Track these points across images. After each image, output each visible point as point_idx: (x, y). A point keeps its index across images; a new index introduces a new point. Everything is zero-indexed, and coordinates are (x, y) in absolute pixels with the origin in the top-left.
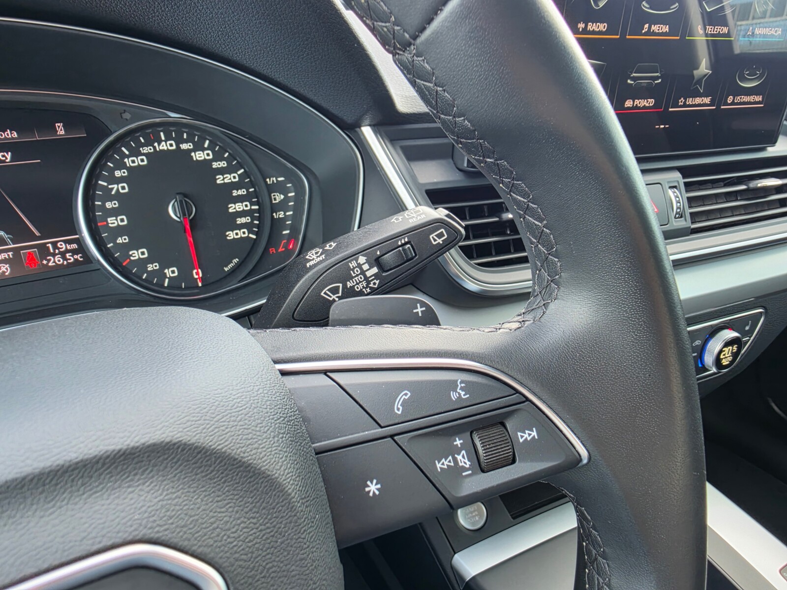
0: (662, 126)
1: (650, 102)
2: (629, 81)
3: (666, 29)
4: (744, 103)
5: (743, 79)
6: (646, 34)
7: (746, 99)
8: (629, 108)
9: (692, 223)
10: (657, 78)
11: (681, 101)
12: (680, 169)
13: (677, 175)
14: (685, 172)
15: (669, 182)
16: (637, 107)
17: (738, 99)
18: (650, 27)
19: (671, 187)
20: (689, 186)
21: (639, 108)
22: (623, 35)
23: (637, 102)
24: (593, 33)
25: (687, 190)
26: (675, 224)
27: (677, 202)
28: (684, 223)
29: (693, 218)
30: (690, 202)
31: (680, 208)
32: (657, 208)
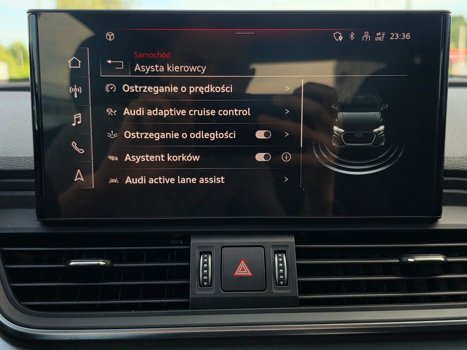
9: (300, 293)
12: (296, 234)
13: (292, 240)
15: (273, 246)
19: (276, 252)
20: (300, 254)
25: (298, 257)
26: (276, 292)
27: (279, 268)
28: (288, 291)
29: (304, 288)
30: (302, 270)
31: (283, 274)
32: (251, 271)
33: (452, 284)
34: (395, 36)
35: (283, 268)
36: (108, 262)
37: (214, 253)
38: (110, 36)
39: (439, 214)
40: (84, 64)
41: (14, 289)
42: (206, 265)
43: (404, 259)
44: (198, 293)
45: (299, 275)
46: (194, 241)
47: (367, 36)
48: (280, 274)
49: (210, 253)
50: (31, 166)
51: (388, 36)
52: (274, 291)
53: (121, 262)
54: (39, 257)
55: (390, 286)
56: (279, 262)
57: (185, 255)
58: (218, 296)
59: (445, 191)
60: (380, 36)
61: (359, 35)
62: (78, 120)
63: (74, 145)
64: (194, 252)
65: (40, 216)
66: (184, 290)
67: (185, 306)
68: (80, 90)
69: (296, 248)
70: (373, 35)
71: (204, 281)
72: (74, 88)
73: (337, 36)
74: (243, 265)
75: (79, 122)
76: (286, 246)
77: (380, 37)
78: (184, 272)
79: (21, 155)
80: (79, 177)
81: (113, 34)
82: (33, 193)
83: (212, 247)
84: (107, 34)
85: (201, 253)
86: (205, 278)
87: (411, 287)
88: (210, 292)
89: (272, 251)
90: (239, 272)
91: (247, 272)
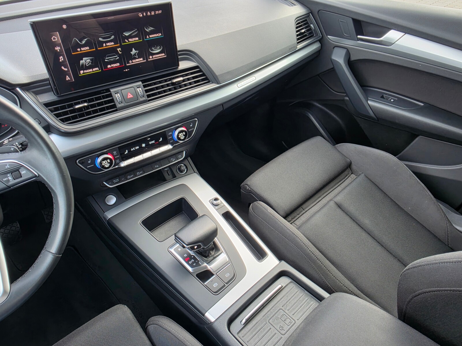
0: (127, 70)
1: (118, 64)
2: (106, 60)
3: (113, 43)
4: (157, 57)
5: (152, 50)
6: (105, 47)
7: (157, 56)
8: (110, 68)
10: (117, 57)
11: (130, 62)
12: (141, 81)
13: (140, 83)
14: (143, 82)
15: (136, 86)
16: (113, 67)
17: (154, 56)
18: (106, 44)
19: (137, 88)
20: (145, 86)
21: (114, 67)
22: (96, 48)
23: (112, 65)
24: (84, 50)
27: (140, 92)
28: (145, 98)
29: (149, 96)
30: (147, 91)
31: (142, 94)
32: (132, 95)
33: (185, 85)
34: (157, 12)
35: (141, 92)
36: (88, 104)
39: (178, 65)
40: (58, 38)
42: (118, 97)
43: (172, 81)
44: (119, 106)
45: (146, 93)
46: (112, 90)
47: (149, 14)
49: (118, 93)
50: (48, 77)
51: (155, 13)
52: (141, 99)
53: (91, 102)
55: (170, 90)
57: (110, 95)
58: (125, 105)
60: (153, 13)
61: (146, 14)
62: (62, 59)
63: (63, 68)
64: (113, 94)
66: (114, 106)
67: (116, 110)
68: (59, 48)
69: (143, 85)
70: (151, 13)
71: (119, 102)
72: (56, 47)
73: (140, 15)
74: (129, 94)
76: (140, 85)
78: (112, 101)
80: (68, 78)
81: (65, 26)
83: (118, 91)
84: (63, 26)
85: (115, 94)
86: (120, 101)
87: (175, 89)
88: (122, 105)
89: (136, 88)
90: (129, 97)
91: (131, 96)
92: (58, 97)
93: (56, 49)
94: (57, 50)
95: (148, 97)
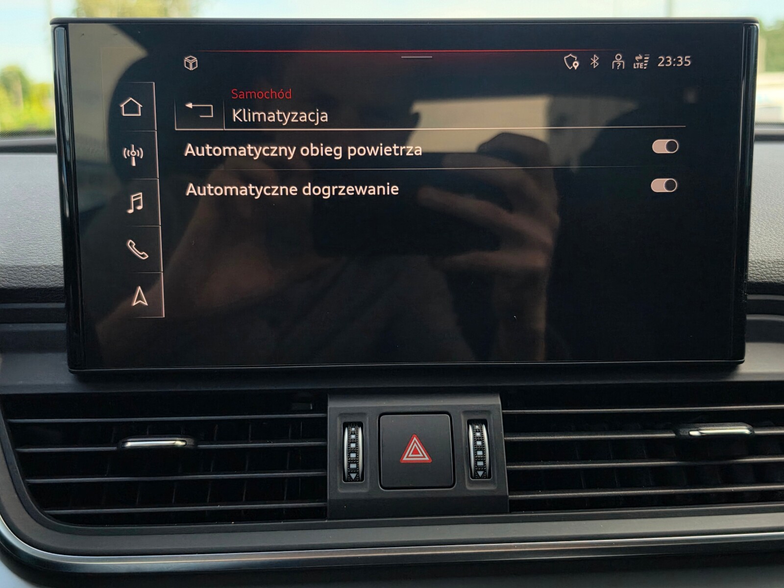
9: (512, 489)
12: (504, 392)
13: (497, 401)
15: (466, 412)
19: (470, 422)
20: (511, 424)
25: (508, 430)
26: (473, 488)
27: (477, 449)
28: (492, 487)
29: (518, 481)
30: (515, 452)
31: (483, 459)
32: (429, 455)
33: (762, 473)
34: (666, 61)
35: (482, 448)
36: (190, 442)
37: (366, 425)
38: (191, 62)
39: (739, 356)
40: (147, 110)
41: (32, 488)
42: (353, 445)
43: (683, 432)
44: (340, 491)
45: (510, 461)
46: (334, 406)
47: (619, 61)
48: (477, 459)
49: (360, 425)
50: (58, 280)
51: (654, 61)
52: (469, 488)
53: (210, 440)
54: (71, 435)
55: (659, 477)
56: (476, 439)
57: (319, 429)
59: (749, 318)
60: (641, 61)
61: (606, 61)
62: (137, 203)
63: (131, 246)
64: (334, 423)
65: (73, 364)
66: (318, 487)
68: (141, 153)
69: (503, 414)
70: (629, 60)
71: (351, 471)
72: (130, 150)
73: (571, 60)
74: (415, 443)
75: (140, 208)
76: (488, 412)
77: (641, 63)
78: (318, 458)
79: (40, 263)
80: (140, 299)
81: (195, 60)
82: (62, 327)
83: (363, 414)
84: (186, 59)
85: (346, 425)
86: (353, 466)
87: (694, 477)
88: (360, 491)
89: (463, 420)
90: (409, 457)
91: (423, 457)
92: (82, 378)
93: (125, 153)
94: (130, 158)
95: (513, 489)
